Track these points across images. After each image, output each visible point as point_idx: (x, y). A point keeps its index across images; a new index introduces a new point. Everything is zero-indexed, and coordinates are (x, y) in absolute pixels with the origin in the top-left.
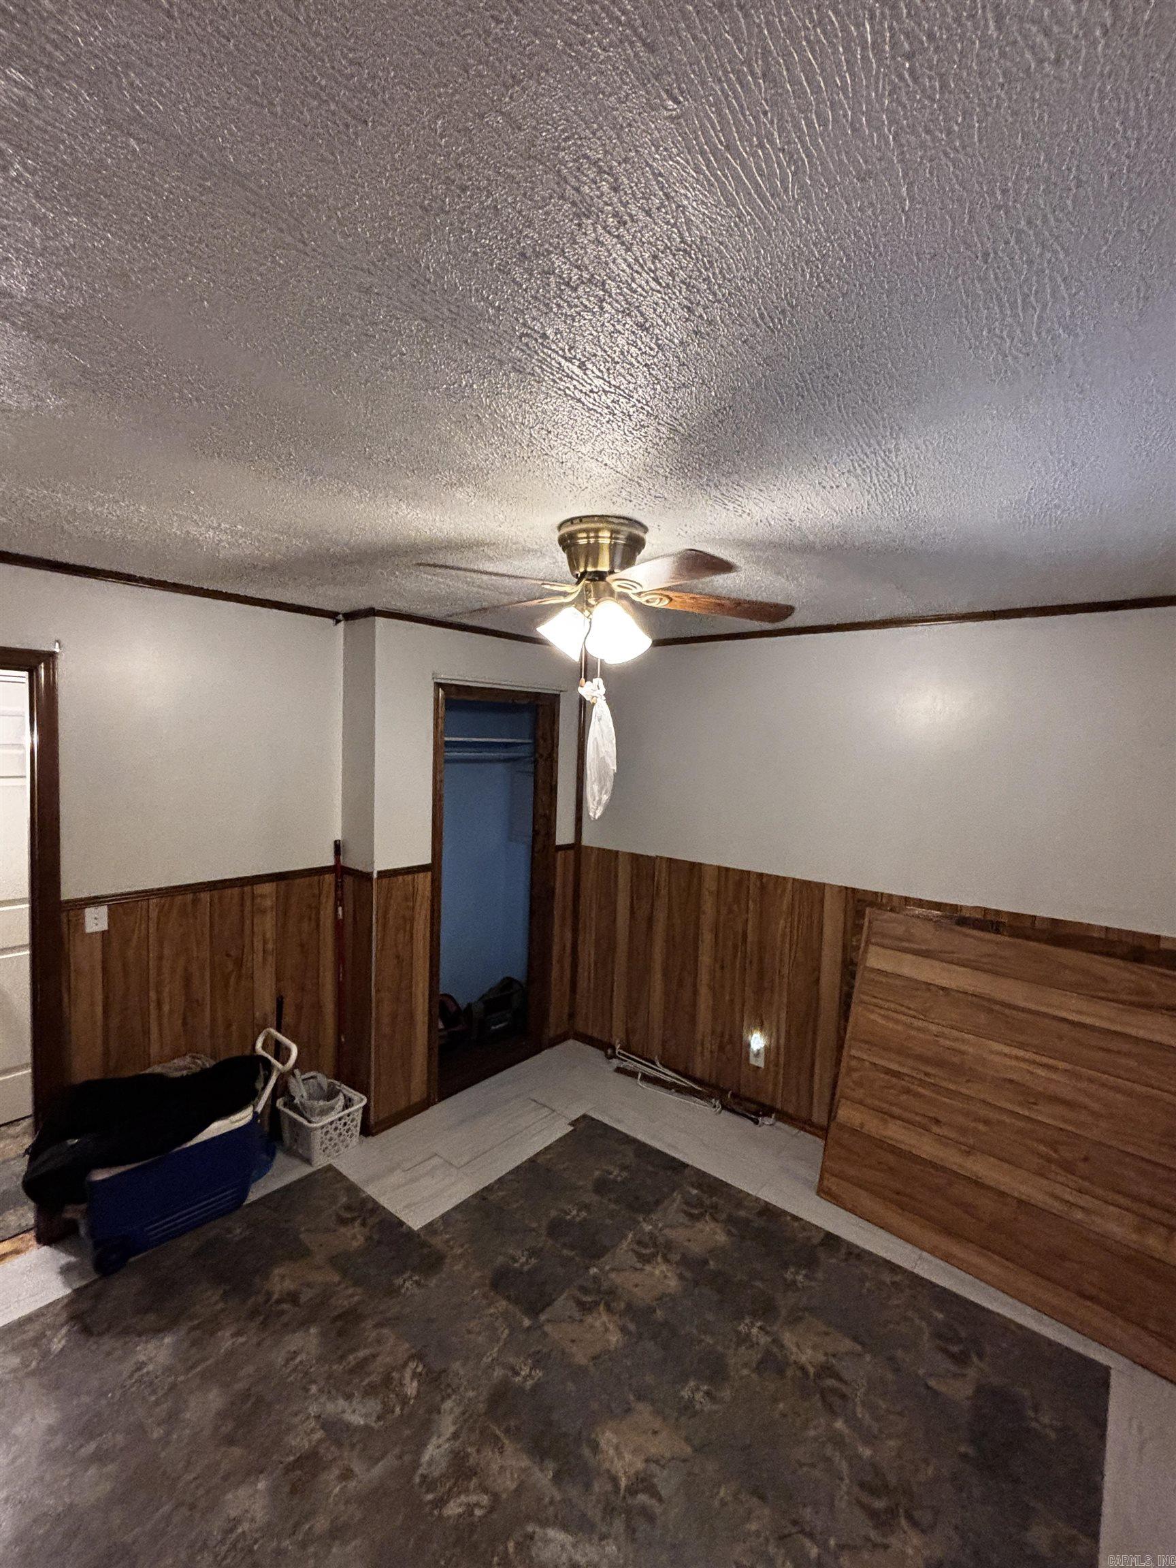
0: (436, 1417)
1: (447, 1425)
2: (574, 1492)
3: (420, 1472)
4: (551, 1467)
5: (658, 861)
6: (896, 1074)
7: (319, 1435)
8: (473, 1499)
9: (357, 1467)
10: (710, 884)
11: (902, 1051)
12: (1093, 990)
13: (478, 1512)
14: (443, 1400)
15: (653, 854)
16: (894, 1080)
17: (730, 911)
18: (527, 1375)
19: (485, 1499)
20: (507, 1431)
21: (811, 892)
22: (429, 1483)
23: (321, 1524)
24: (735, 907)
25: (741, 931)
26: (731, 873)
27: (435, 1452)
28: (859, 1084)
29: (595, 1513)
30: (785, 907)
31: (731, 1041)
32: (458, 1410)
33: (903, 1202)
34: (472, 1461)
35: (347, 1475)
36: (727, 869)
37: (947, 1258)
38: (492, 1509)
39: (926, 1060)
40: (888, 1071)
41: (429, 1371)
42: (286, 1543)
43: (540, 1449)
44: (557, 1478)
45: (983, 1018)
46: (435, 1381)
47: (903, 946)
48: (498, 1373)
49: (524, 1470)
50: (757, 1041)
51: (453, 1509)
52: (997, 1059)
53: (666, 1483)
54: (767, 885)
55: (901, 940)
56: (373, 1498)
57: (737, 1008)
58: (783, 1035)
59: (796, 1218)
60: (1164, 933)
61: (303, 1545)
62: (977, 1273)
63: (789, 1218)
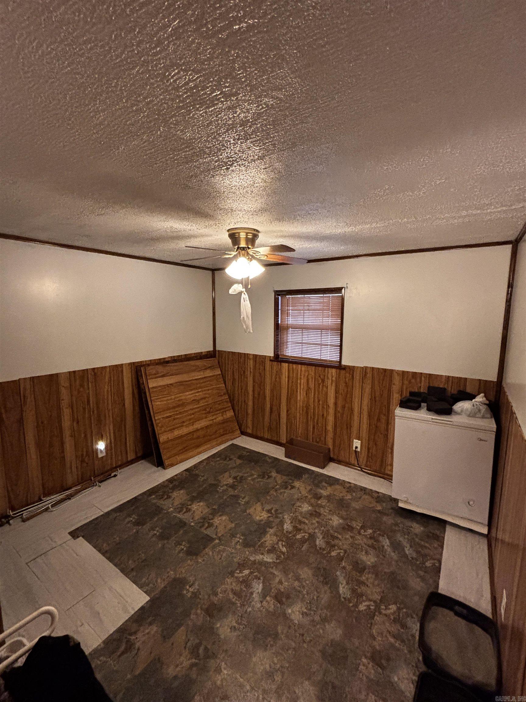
0: (257, 561)
1: (259, 557)
2: (274, 524)
3: (275, 561)
4: (268, 529)
5: (21, 382)
6: (170, 416)
7: (268, 598)
8: (280, 546)
9: (277, 580)
10: (64, 383)
11: (169, 409)
12: (198, 369)
13: (284, 543)
14: (250, 560)
15: (16, 378)
16: (170, 419)
17: (79, 392)
18: (239, 538)
19: (280, 543)
20: (259, 541)
21: (117, 369)
22: (278, 557)
23: (296, 584)
24: (81, 389)
25: (86, 400)
26: (77, 373)
27: (268, 558)
28: (162, 426)
29: (278, 520)
30: (107, 380)
31: (87, 455)
32: (254, 555)
33: (185, 450)
34: (270, 548)
35: (280, 582)
36: (74, 372)
37: (200, 453)
38: (283, 541)
39: (174, 407)
40: (167, 417)
41: (239, 567)
42: (305, 592)
43: (265, 533)
44: (272, 528)
45: (182, 387)
46: (242, 566)
47: (156, 376)
48: (238, 547)
49: (270, 535)
50: (101, 446)
51: (284, 549)
52: (189, 396)
53: (268, 507)
54: (96, 372)
55: (155, 374)
56: (285, 572)
57: (89, 435)
58: (112, 435)
59: (176, 475)
60: (203, 351)
61: (304, 587)
62: (205, 451)
63: (176, 477)
